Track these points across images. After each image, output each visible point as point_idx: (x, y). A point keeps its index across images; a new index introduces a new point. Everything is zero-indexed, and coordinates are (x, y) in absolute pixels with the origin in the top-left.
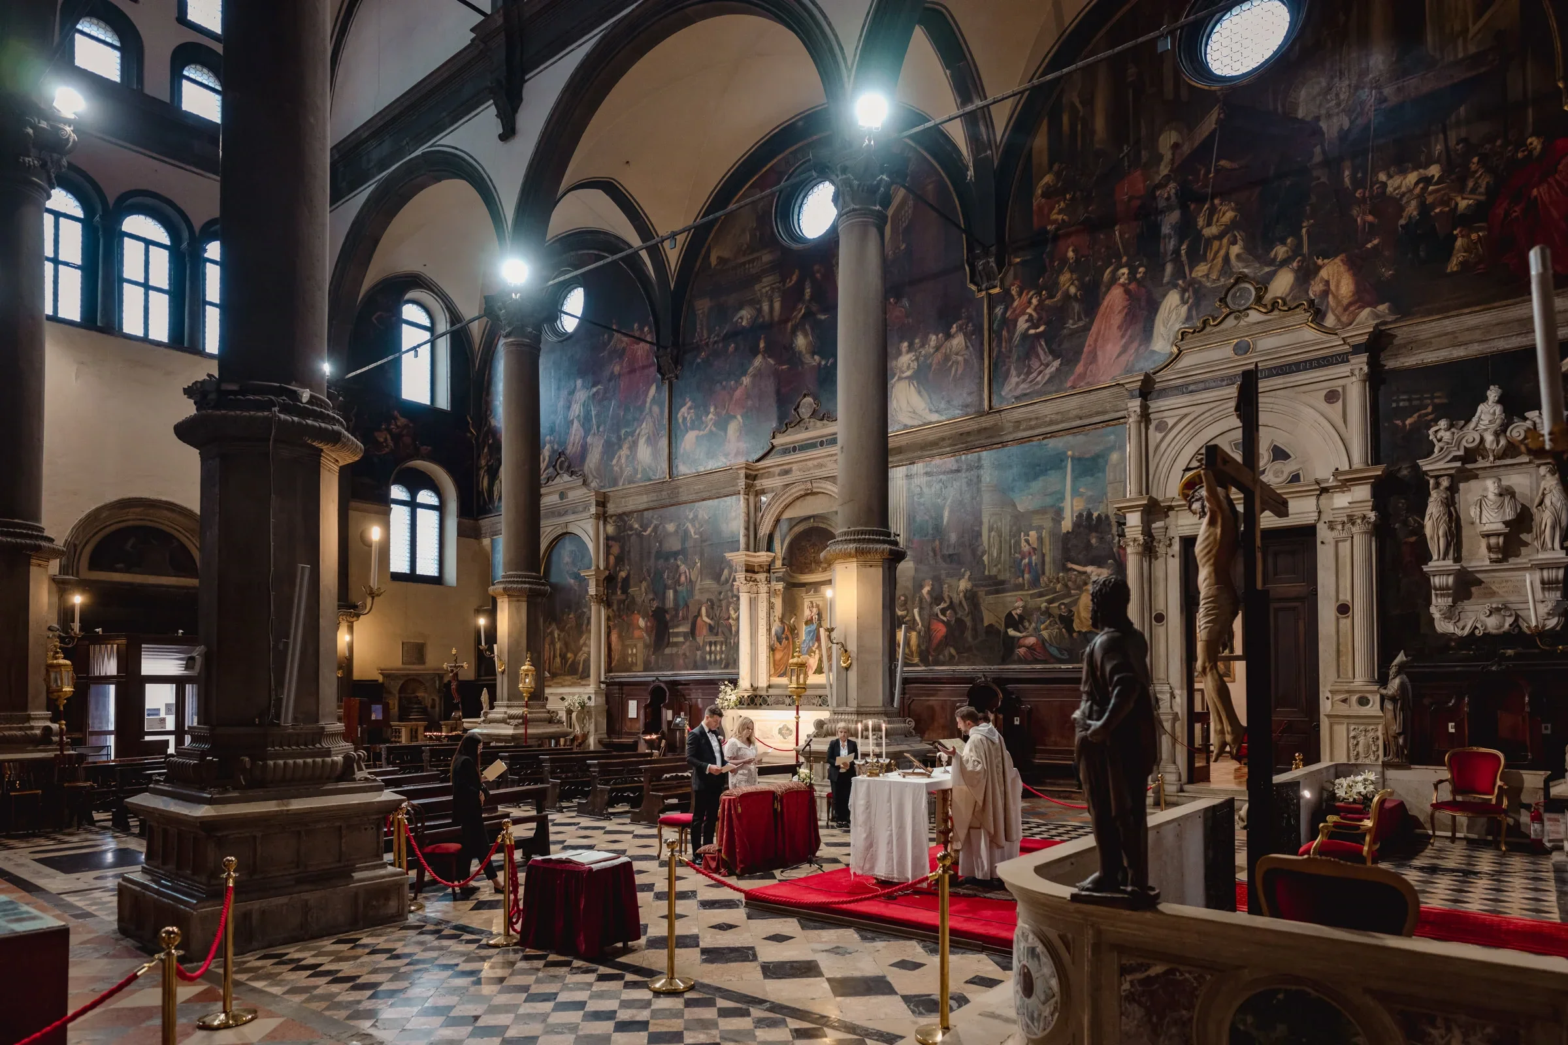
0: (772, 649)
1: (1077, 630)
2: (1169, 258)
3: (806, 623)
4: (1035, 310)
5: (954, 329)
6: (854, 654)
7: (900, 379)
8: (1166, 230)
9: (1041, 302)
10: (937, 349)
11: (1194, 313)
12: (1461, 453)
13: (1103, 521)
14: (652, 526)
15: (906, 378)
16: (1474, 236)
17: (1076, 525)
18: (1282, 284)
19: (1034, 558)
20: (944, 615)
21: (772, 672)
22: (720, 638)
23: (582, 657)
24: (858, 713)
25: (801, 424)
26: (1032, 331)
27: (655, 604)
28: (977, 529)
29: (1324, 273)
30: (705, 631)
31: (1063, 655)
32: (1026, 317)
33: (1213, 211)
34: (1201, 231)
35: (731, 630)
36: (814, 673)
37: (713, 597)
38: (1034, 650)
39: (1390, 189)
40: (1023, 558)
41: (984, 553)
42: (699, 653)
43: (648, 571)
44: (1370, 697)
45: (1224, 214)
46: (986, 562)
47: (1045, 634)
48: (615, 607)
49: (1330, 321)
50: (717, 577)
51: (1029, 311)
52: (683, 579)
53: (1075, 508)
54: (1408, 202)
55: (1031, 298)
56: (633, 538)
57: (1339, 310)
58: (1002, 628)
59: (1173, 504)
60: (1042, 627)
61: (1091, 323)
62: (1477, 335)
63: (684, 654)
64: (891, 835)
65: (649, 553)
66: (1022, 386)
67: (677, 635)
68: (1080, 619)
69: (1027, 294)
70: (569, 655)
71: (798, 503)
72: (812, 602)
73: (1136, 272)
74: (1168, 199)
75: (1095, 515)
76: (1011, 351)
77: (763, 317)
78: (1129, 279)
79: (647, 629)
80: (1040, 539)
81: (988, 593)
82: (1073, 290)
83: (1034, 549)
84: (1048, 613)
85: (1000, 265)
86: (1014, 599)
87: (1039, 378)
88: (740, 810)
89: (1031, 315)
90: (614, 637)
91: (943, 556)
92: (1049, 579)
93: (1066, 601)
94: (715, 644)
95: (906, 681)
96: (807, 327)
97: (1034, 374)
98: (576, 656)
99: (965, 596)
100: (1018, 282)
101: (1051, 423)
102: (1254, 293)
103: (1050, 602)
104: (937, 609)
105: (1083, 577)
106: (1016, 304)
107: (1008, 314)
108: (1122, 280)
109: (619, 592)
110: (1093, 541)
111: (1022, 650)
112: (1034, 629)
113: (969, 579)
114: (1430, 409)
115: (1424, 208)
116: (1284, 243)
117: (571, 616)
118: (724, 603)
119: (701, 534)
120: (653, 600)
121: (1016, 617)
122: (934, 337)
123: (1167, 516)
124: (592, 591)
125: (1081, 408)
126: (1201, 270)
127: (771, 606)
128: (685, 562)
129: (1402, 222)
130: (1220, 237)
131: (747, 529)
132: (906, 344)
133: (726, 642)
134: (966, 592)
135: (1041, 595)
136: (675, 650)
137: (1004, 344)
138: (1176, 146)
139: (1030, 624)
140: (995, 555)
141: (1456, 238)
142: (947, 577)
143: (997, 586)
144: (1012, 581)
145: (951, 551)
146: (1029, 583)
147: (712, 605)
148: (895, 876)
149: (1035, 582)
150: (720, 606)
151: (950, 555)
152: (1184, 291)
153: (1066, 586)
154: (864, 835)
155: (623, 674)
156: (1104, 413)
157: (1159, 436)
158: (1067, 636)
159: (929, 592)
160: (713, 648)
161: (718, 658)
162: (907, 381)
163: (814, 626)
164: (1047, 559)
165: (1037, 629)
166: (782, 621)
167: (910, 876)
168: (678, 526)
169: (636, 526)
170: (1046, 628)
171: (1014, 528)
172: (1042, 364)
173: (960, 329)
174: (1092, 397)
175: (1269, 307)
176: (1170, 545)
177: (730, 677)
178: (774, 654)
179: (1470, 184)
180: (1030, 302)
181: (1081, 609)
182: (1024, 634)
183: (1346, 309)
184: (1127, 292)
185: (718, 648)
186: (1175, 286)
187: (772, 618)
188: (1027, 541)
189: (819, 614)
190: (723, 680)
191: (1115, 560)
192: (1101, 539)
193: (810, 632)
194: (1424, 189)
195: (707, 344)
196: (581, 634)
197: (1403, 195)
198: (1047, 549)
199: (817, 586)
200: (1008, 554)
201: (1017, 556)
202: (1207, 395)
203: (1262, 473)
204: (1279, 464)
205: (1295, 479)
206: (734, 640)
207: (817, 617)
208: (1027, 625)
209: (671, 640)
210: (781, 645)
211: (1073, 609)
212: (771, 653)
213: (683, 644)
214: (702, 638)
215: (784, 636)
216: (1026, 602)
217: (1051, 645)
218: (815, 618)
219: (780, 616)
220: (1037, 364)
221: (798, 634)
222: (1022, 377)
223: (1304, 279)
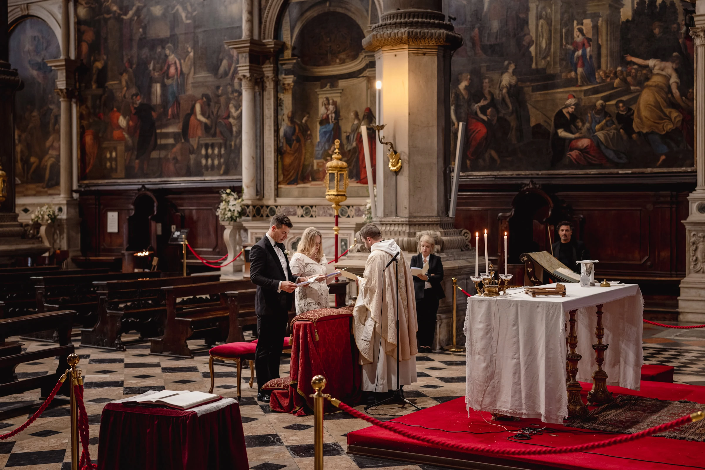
0: (279, 152)
1: (636, 130)
3: (322, 123)
6: (405, 157)
13: (667, 8)
14: (134, 8)
17: (636, 13)
19: (588, 49)
20: (484, 113)
21: (281, 178)
22: (219, 140)
23: (49, 162)
24: (410, 224)
27: (139, 100)
28: (522, 16)
30: (200, 132)
31: (620, 158)
35: (231, 131)
37: (209, 92)
38: (587, 153)
40: (576, 49)
41: (530, 43)
42: (192, 157)
43: (130, 62)
46: (533, 54)
47: (600, 135)
48: (89, 104)
50: (214, 69)
52: (172, 70)
56: (111, 23)
58: (551, 128)
60: (597, 127)
63: (175, 158)
64: (518, 364)
65: (131, 40)
67: (166, 135)
68: (640, 118)
70: (33, 159)
72: (327, 99)
79: (129, 130)
80: (596, 28)
81: (535, 89)
83: (589, 40)
84: (603, 111)
86: (565, 95)
88: (317, 338)
90: (88, 139)
91: (484, 48)
92: (605, 73)
93: (624, 98)
94: (213, 146)
95: (462, 188)
98: (41, 159)
99: (508, 92)
103: (607, 99)
104: (476, 107)
105: (644, 72)
109: (94, 86)
110: (657, 31)
111: (574, 154)
112: (589, 129)
113: (514, 73)
117: (35, 114)
118: (222, 99)
119: (194, 19)
120: (136, 95)
121: (568, 116)
124: (61, 84)
127: (278, 104)
128: (174, 51)
131: (251, 13)
133: (225, 145)
134: (510, 87)
135: (596, 91)
136: (163, 154)
139: (584, 124)
140: (544, 45)
142: (488, 70)
143: (546, 81)
144: (563, 75)
145: (493, 41)
146: (582, 77)
147: (207, 102)
148: (524, 411)
149: (589, 77)
150: (218, 102)
151: (491, 46)
153: (624, 80)
154: (484, 365)
155: (100, 182)
158: (625, 137)
159: (466, 88)
160: (210, 151)
161: (216, 162)
163: (331, 125)
164: (604, 51)
165: (591, 131)
166: (291, 119)
167: (542, 411)
168: (166, 10)
169: (115, 8)
170: (602, 129)
171: (566, 16)
177: (232, 184)
178: (282, 159)
181: (642, 108)
182: (577, 135)
185: (216, 151)
187: (280, 117)
188: (581, 31)
189: (337, 112)
190: (225, 188)
191: (681, 53)
193: (325, 133)
196: (46, 135)
198: (603, 40)
199: (333, 80)
200: (558, 45)
201: (569, 47)
206: (235, 141)
207: (333, 115)
208: (580, 124)
209: (159, 142)
210: (290, 147)
211: (634, 107)
212: (279, 157)
213: (173, 146)
214: (197, 139)
215: (294, 138)
216: (579, 99)
217: (607, 147)
218: (332, 117)
219: (290, 114)
221: (311, 136)
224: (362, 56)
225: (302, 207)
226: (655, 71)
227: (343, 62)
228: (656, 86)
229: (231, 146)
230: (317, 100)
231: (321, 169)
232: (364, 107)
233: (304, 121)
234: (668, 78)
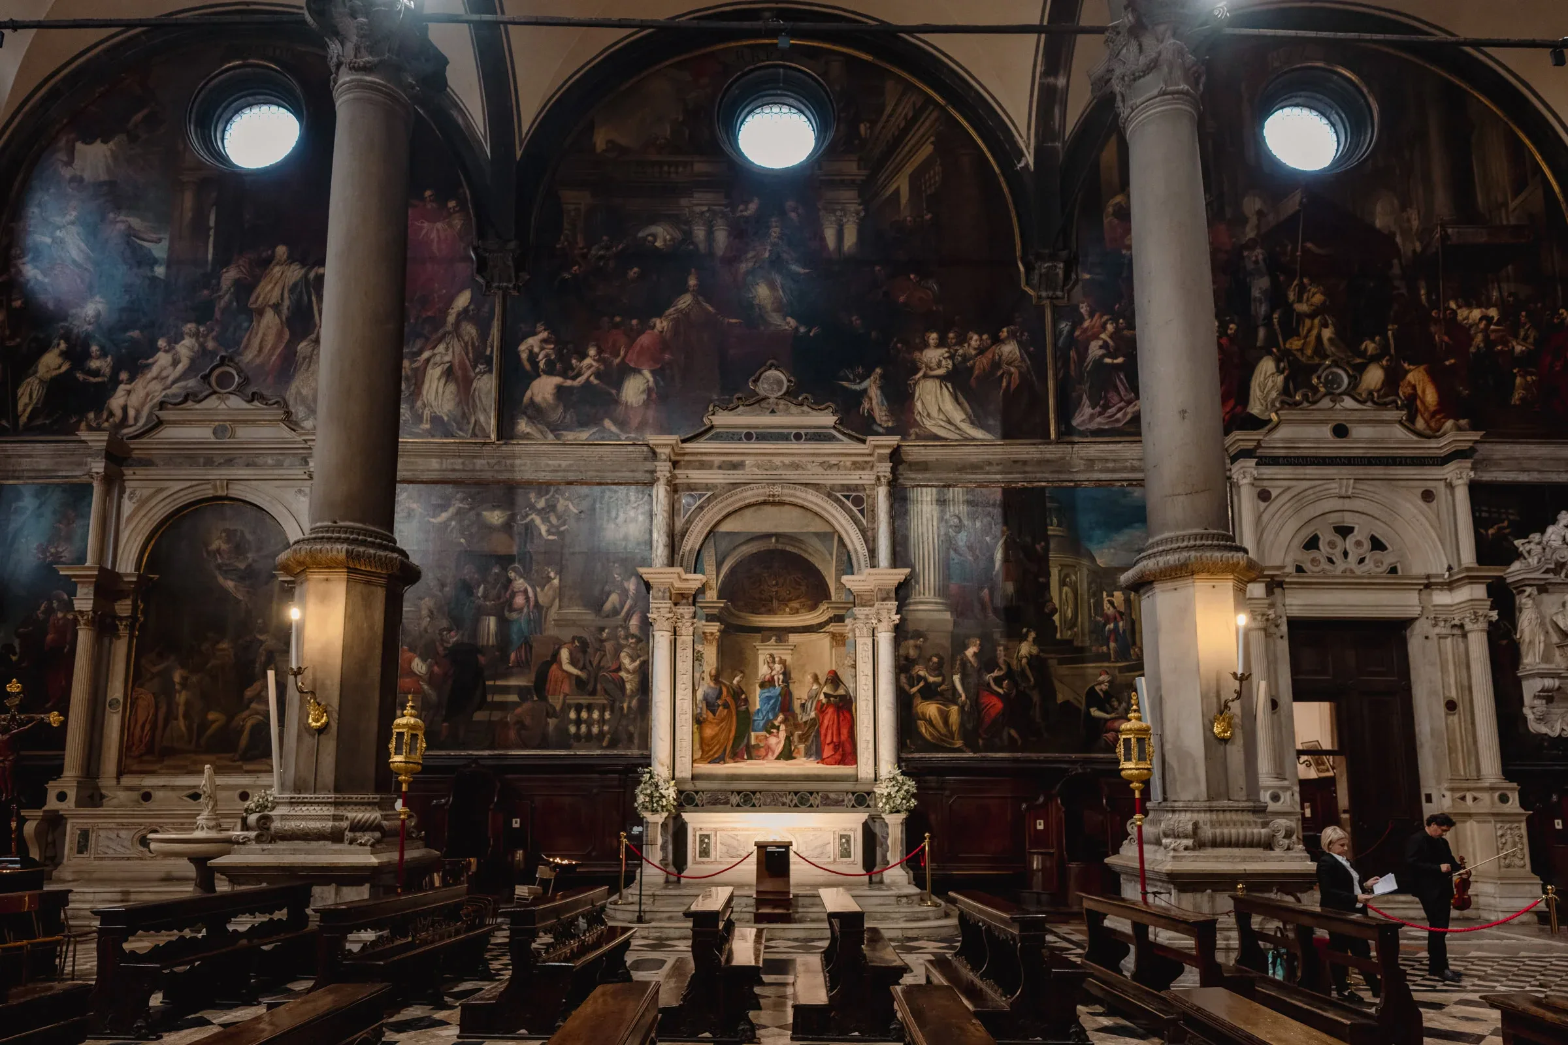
0: (698, 721)
2: (1260, 323)
3: (762, 685)
4: (1111, 337)
5: (1004, 333)
7: (925, 376)
8: (1256, 293)
9: (1117, 330)
10: (981, 351)
11: (1291, 385)
12: (1552, 566)
14: (451, 510)
15: (937, 377)
16: (1529, 378)
18: (1374, 376)
19: (1121, 624)
20: (1000, 686)
21: (698, 755)
22: (601, 700)
25: (764, 404)
26: (1108, 360)
27: (453, 638)
28: (1041, 580)
29: (1410, 377)
30: (567, 688)
32: (1101, 343)
33: (1302, 289)
34: (1292, 304)
35: (623, 689)
36: (778, 758)
37: (585, 635)
39: (1460, 318)
40: (1107, 622)
41: (1054, 611)
42: (552, 722)
44: (1510, 794)
45: (1314, 295)
46: (1057, 623)
49: (1420, 424)
50: (597, 605)
51: (1103, 336)
52: (519, 600)
54: (1476, 333)
55: (1105, 323)
57: (1426, 415)
58: (1083, 707)
59: (1284, 580)
62: (1535, 464)
63: (518, 723)
66: (1099, 419)
67: (504, 690)
69: (1101, 317)
70: (212, 716)
71: (748, 513)
72: (772, 656)
73: (1227, 328)
74: (1256, 262)
76: (1081, 377)
77: (696, 245)
79: (431, 679)
81: (1061, 662)
83: (1121, 614)
86: (1097, 671)
87: (1119, 415)
89: (1105, 342)
91: (996, 610)
94: (590, 708)
97: (1113, 410)
99: (1029, 663)
100: (1087, 301)
101: (1133, 470)
102: (1346, 380)
104: (989, 677)
106: (1086, 324)
107: (1077, 333)
111: (1110, 736)
113: (1035, 641)
114: (1506, 524)
115: (1489, 344)
116: (1373, 340)
118: (608, 646)
120: (450, 630)
121: (1101, 694)
122: (975, 337)
123: (1280, 593)
126: (1295, 344)
127: (697, 658)
128: (526, 575)
129: (1472, 350)
130: (1312, 316)
131: (669, 537)
132: (934, 335)
133: (614, 707)
134: (1031, 658)
135: (1132, 669)
136: (497, 716)
137: (1072, 366)
138: (1260, 213)
139: (1120, 703)
140: (1069, 614)
141: (1515, 376)
143: (1074, 653)
144: (1094, 649)
145: (1007, 603)
146: (1115, 652)
147: (581, 649)
150: (600, 649)
152: (1278, 361)
159: (975, 654)
160: (584, 715)
161: (595, 730)
162: (938, 382)
163: (778, 690)
164: (1138, 627)
166: (716, 678)
171: (1094, 586)
172: (1122, 400)
173: (1012, 335)
175: (1364, 395)
176: (1277, 626)
178: (701, 729)
179: (1522, 333)
180: (1103, 327)
182: (1113, 715)
183: (1433, 415)
185: (596, 715)
186: (1270, 353)
188: (1111, 603)
189: (786, 674)
193: (769, 698)
194: (1487, 327)
195: (584, 256)
197: (1471, 326)
198: (1137, 614)
199: (781, 633)
200: (1086, 616)
201: (1099, 618)
202: (1311, 471)
203: (1362, 561)
204: (1378, 554)
205: (1393, 570)
206: (630, 703)
207: (781, 677)
208: (1116, 704)
209: (489, 698)
210: (714, 714)
212: (696, 726)
213: (516, 705)
214: (561, 697)
215: (720, 702)
216: (1114, 676)
218: (779, 679)
219: (713, 672)
220: (1116, 399)
221: (746, 700)
222: (1098, 409)
223: (1393, 378)
224: (823, 606)
225: (739, 793)
227: (796, 612)
229: (622, 708)
231: (761, 745)
232: (827, 670)
233: (735, 682)
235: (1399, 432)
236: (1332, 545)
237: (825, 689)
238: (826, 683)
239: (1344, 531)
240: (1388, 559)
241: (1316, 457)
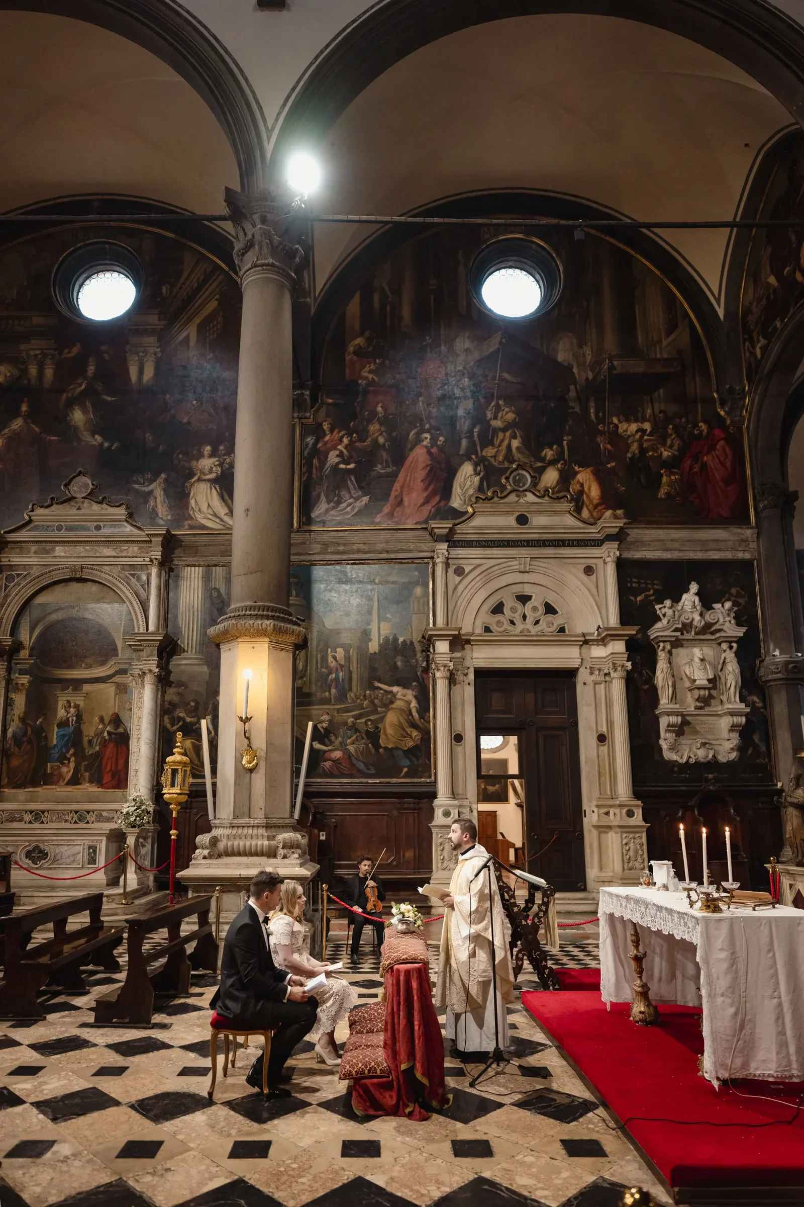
1: (383, 745)
2: (464, 436)
3: (59, 726)
4: (346, 447)
7: (199, 480)
8: (461, 413)
9: (351, 442)
11: (485, 484)
12: (680, 626)
13: (408, 647)
15: (209, 480)
16: (673, 477)
17: (383, 647)
18: (551, 477)
19: (341, 674)
25: (73, 503)
26: (342, 466)
29: (579, 477)
31: (369, 769)
32: (337, 452)
33: (498, 409)
34: (489, 421)
36: (68, 784)
39: (620, 430)
40: (330, 673)
44: (635, 808)
45: (507, 413)
47: (351, 748)
49: (585, 513)
51: (340, 447)
53: (382, 632)
54: (632, 442)
55: (342, 437)
57: (591, 507)
59: (472, 638)
60: (349, 741)
61: (398, 471)
62: (676, 545)
66: (332, 512)
68: (386, 735)
69: (339, 432)
72: (69, 702)
73: (438, 439)
74: (463, 389)
75: (401, 640)
76: (321, 478)
77: (29, 380)
78: (431, 442)
80: (347, 656)
82: (381, 440)
83: (342, 666)
84: (354, 728)
85: (314, 398)
86: (321, 712)
87: (349, 509)
89: (341, 452)
92: (356, 695)
93: (372, 718)
96: (88, 404)
97: (344, 505)
100: (329, 420)
101: (358, 552)
102: (529, 480)
103: (357, 717)
105: (389, 696)
106: (327, 438)
107: (320, 445)
108: (425, 443)
110: (399, 664)
111: (328, 764)
112: (341, 743)
114: (651, 592)
115: (643, 450)
116: (551, 448)
121: (322, 730)
123: (464, 649)
125: (387, 542)
126: (490, 452)
127: (9, 703)
129: (629, 455)
130: (504, 430)
132: (208, 448)
135: (347, 710)
137: (314, 471)
138: (468, 351)
139: (336, 738)
141: (662, 475)
143: (302, 698)
144: (318, 694)
146: (335, 697)
149: (342, 698)
152: (476, 465)
153: (372, 702)
156: (410, 551)
157: (458, 579)
158: (373, 751)
162: (209, 484)
163: (71, 728)
164: (354, 676)
165: (343, 745)
166: (23, 720)
170: (353, 743)
172: (351, 497)
174: (399, 535)
175: (542, 492)
176: (466, 675)
179: (669, 442)
180: (341, 441)
181: (388, 727)
182: (330, 748)
183: (596, 507)
184: (429, 452)
186: (470, 459)
187: (9, 717)
188: (335, 658)
189: (79, 716)
191: (419, 683)
192: (406, 662)
193: (64, 736)
194: (642, 437)
197: (629, 437)
198: (354, 666)
199: (77, 684)
200: (314, 668)
201: (324, 670)
202: (496, 552)
203: (537, 622)
204: (550, 617)
205: (562, 630)
207: (75, 718)
208: (333, 738)
210: (20, 748)
211: (380, 726)
212: (4, 759)
215: (25, 739)
216: (333, 716)
217: (357, 759)
218: (73, 720)
219: (21, 715)
220: (347, 496)
221: (46, 738)
222: (332, 504)
223: (566, 478)
224: (110, 662)
225: (31, 812)
226: (398, 696)
227: (90, 666)
228: (400, 709)
230: (57, 703)
231: (55, 773)
233: (38, 723)
234: (409, 703)
235: (570, 521)
236: (514, 610)
237: (108, 728)
238: (109, 724)
239: (524, 599)
240: (558, 621)
241: (502, 541)
